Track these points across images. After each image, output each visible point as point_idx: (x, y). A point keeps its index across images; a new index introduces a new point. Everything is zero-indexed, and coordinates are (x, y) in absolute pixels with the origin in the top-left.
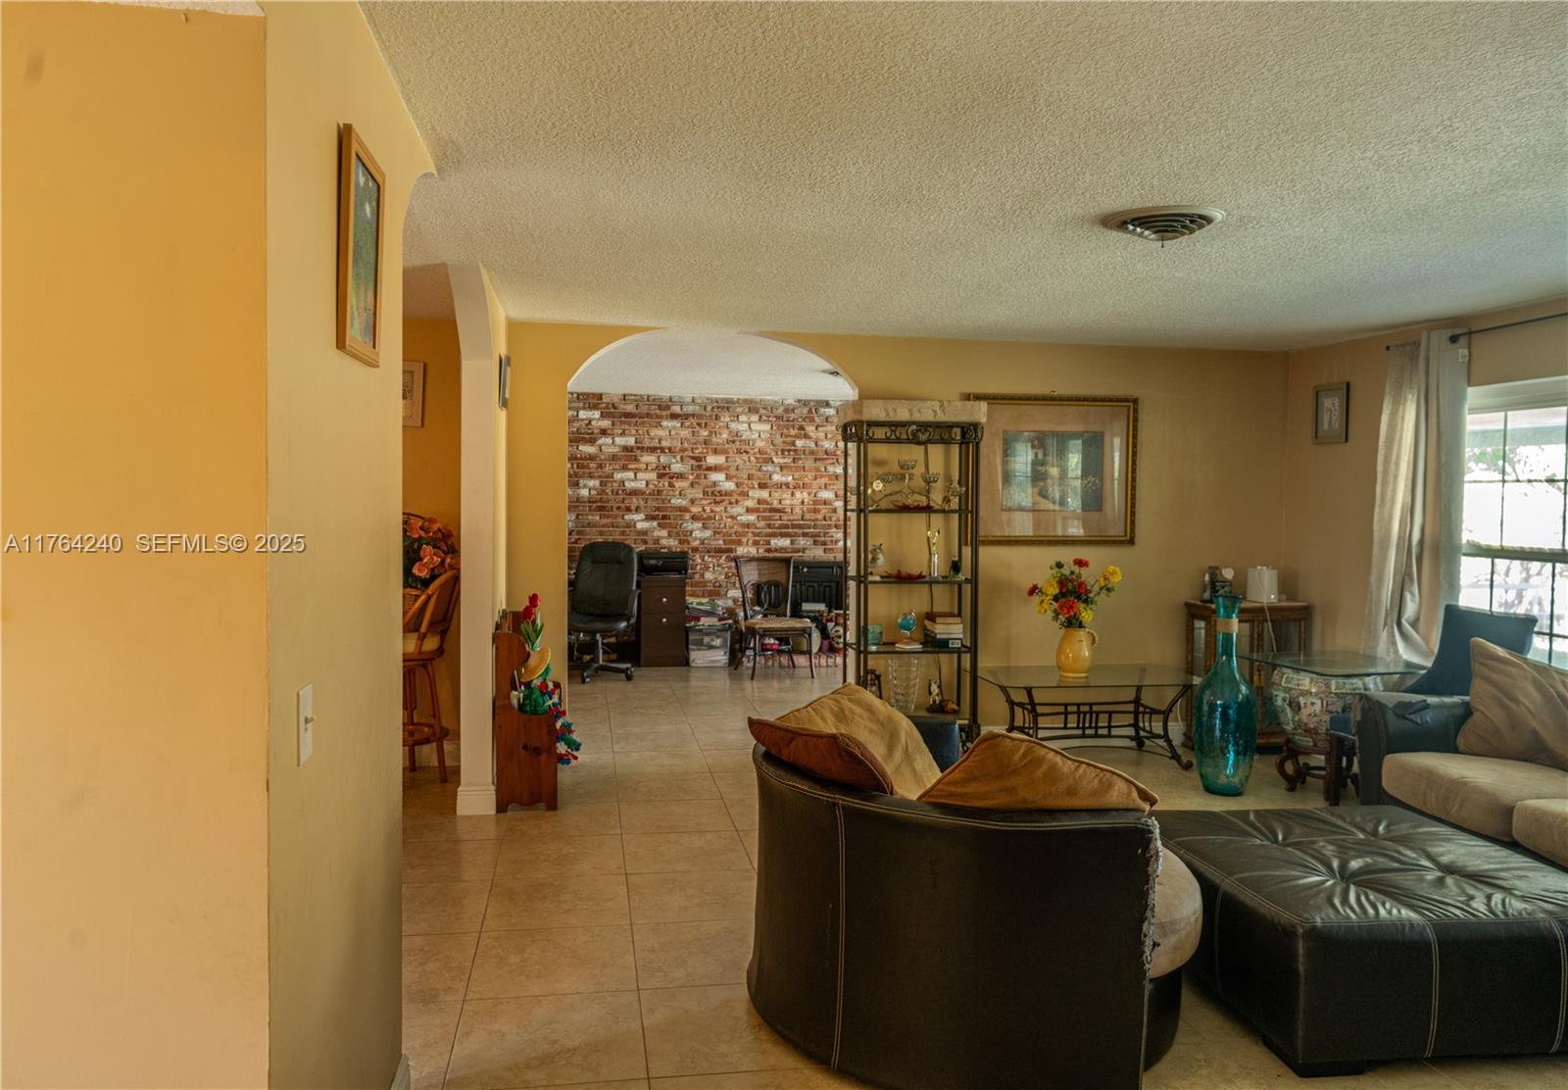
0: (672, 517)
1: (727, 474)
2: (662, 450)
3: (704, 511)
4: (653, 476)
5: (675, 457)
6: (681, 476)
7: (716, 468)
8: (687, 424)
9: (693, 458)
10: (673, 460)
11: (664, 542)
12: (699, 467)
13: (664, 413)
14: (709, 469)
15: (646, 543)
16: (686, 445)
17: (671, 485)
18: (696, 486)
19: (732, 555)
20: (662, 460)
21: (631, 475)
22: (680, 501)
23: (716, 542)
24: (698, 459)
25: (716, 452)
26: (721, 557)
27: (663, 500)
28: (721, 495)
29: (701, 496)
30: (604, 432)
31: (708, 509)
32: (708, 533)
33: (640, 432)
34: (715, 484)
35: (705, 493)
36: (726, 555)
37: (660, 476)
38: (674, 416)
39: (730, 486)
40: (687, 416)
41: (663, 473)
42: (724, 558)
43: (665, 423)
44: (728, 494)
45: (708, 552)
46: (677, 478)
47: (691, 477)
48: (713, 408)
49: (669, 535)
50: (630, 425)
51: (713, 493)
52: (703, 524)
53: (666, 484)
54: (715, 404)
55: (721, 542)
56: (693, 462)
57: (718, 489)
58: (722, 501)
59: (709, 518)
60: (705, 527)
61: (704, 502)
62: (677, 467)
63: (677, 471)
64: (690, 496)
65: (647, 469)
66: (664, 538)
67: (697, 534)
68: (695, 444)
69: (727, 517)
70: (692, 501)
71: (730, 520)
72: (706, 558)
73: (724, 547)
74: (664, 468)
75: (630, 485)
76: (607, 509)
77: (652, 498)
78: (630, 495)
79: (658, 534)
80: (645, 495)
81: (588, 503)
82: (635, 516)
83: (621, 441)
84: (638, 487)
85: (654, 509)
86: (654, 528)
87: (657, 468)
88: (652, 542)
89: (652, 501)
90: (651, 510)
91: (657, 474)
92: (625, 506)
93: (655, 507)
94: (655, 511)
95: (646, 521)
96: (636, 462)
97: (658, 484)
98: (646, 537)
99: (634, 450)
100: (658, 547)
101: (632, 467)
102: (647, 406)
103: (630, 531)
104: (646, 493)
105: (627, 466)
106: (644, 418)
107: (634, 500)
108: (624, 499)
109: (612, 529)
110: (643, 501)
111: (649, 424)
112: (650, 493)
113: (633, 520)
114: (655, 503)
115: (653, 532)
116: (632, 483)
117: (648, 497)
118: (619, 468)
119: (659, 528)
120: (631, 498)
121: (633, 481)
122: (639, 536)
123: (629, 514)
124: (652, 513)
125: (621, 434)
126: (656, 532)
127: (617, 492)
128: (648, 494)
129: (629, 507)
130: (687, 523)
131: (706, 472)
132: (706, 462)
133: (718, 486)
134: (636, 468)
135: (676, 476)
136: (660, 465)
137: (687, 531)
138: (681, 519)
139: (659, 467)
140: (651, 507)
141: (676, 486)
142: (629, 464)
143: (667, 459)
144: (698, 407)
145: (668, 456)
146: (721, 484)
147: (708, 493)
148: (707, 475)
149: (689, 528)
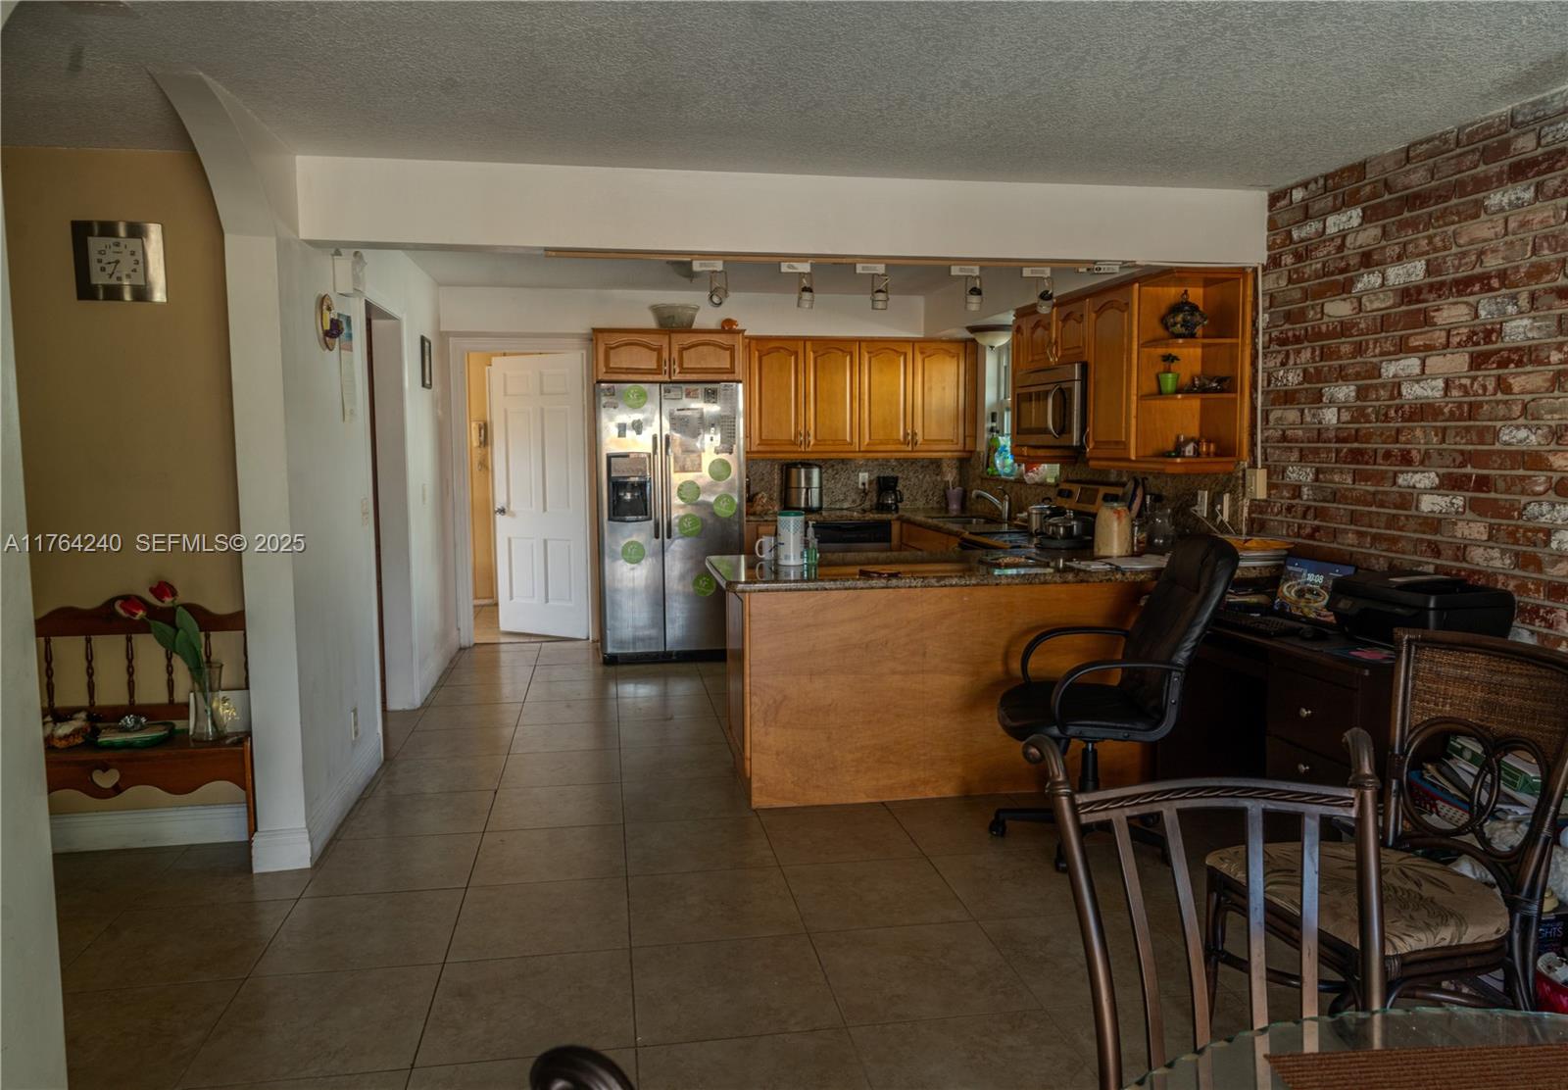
0: (1501, 485)
2: (1483, 281)
5: (1514, 298)
6: (1525, 356)
8: (1553, 181)
10: (1511, 309)
11: (1478, 556)
13: (1493, 169)
15: (1438, 553)
17: (1503, 386)
20: (1482, 313)
21: (1415, 364)
22: (1523, 434)
27: (1482, 432)
30: (1367, 259)
33: (1437, 240)
37: (1478, 362)
38: (1519, 171)
40: (1549, 161)
43: (1496, 199)
46: (1519, 364)
47: (1555, 357)
49: (1491, 537)
50: (1415, 227)
53: (1491, 385)
62: (1520, 330)
63: (1520, 341)
64: (1552, 420)
65: (1447, 345)
66: (1477, 543)
70: (1557, 434)
74: (1488, 334)
75: (1412, 392)
76: (1367, 457)
77: (1456, 427)
78: (1410, 420)
79: (1466, 533)
80: (1441, 418)
81: (1336, 442)
82: (1418, 477)
83: (1398, 275)
84: (1427, 397)
85: (1459, 459)
86: (1457, 512)
87: (1470, 338)
88: (1450, 552)
89: (1457, 435)
90: (1454, 460)
91: (1471, 355)
92: (1400, 450)
93: (1462, 452)
94: (1462, 465)
95: (1442, 491)
96: (1426, 329)
97: (1472, 384)
98: (1438, 538)
99: (1422, 297)
100: (1465, 569)
101: (1417, 343)
102: (1453, 162)
103: (1407, 517)
104: (1443, 414)
105: (1407, 343)
106: (1447, 198)
107: (1418, 433)
108: (1398, 431)
109: (1374, 509)
110: (1436, 435)
111: (1458, 213)
112: (1451, 411)
113: (1414, 487)
114: (1464, 441)
115: (1456, 524)
116: (1416, 386)
117: (1448, 424)
118: (1392, 349)
119: (1469, 515)
120: (1412, 429)
121: (1418, 382)
122: (1424, 533)
123: (1407, 472)
124: (1456, 470)
125: (1399, 258)
126: (1460, 524)
127: (1386, 415)
128: (1447, 415)
129: (1409, 452)
130: (1540, 503)
134: (1425, 345)
135: (1516, 357)
136: (1478, 328)
137: (1535, 531)
138: (1524, 494)
139: (1475, 334)
140: (1454, 454)
141: (1515, 390)
142: (1412, 335)
143: (1494, 307)
145: (1499, 300)
149: (1544, 520)
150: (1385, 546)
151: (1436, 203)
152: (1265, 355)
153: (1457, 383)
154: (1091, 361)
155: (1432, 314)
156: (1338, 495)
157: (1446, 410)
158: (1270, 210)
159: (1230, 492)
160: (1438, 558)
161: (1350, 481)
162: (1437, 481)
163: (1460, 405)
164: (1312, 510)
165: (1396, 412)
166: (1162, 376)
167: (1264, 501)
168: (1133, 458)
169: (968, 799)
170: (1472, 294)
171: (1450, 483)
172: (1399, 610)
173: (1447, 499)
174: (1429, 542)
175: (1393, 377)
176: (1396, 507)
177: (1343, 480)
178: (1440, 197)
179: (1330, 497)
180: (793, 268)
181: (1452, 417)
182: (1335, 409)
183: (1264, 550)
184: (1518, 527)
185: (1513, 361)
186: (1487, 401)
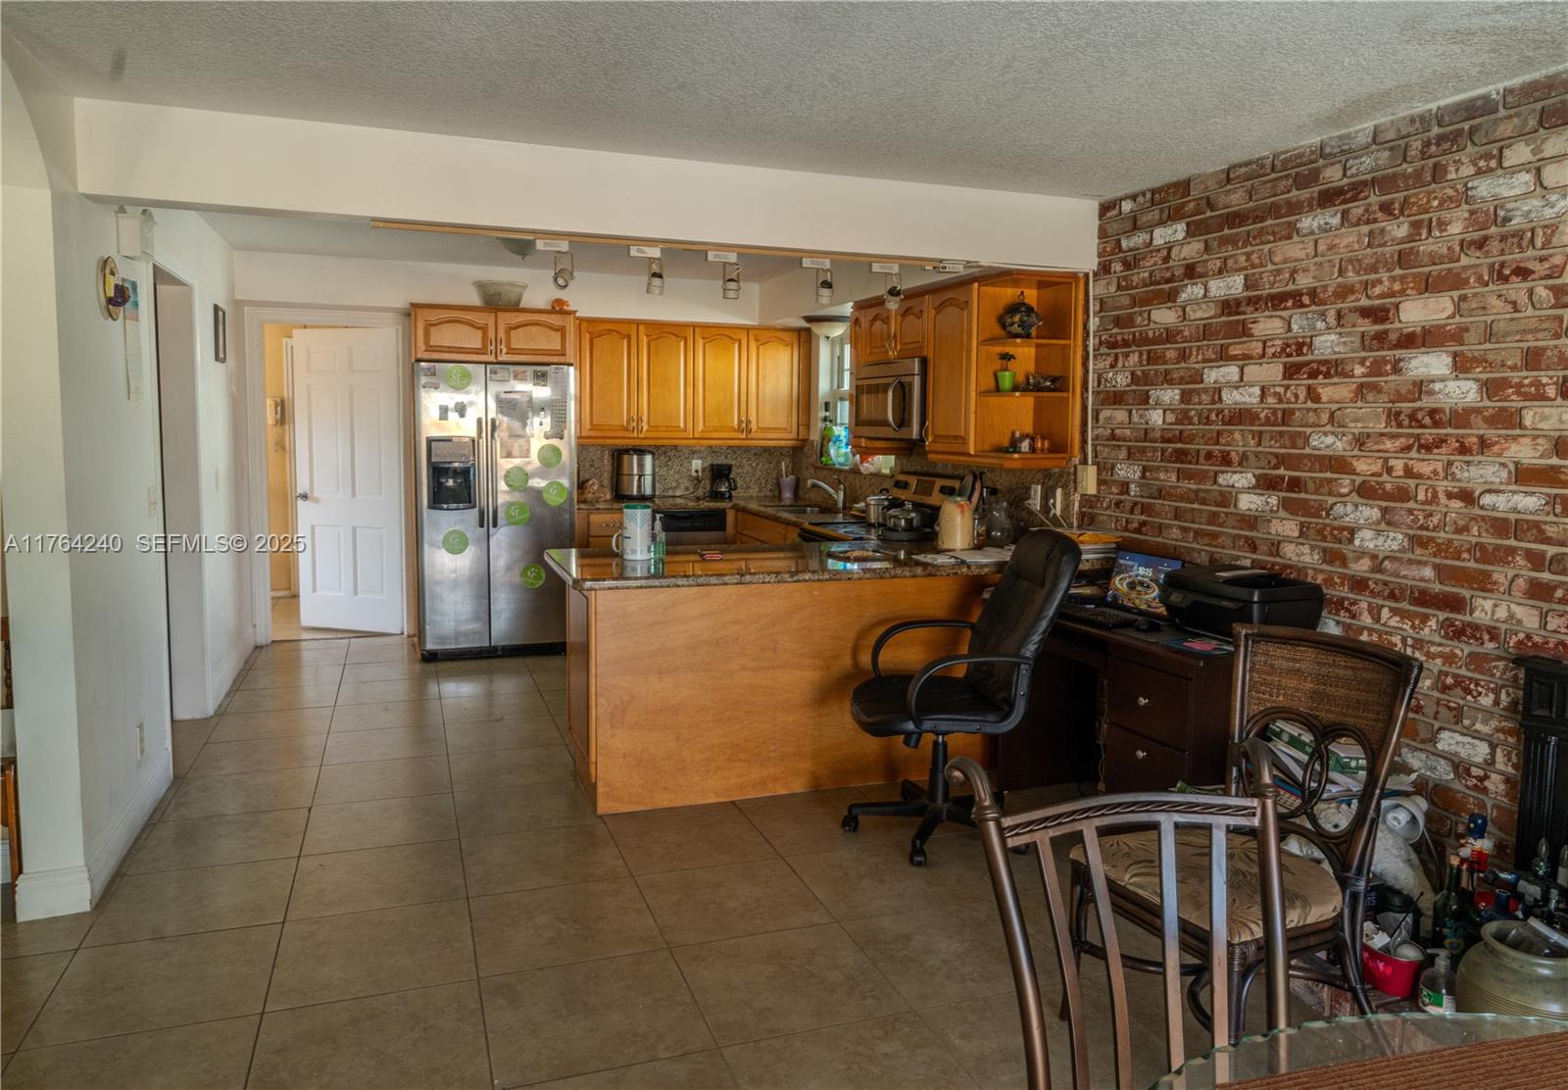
0: (1311, 486)
1: (1455, 355)
2: (1296, 297)
3: (1389, 470)
4: (1272, 372)
5: (1323, 315)
6: (1333, 368)
7: (1426, 338)
8: (1357, 210)
9: (1365, 313)
10: (1320, 325)
11: (1290, 551)
12: (1381, 338)
13: (1305, 194)
14: (1409, 341)
15: (1254, 549)
16: (1352, 277)
17: (1313, 395)
18: (1370, 397)
19: (1460, 618)
20: (1295, 327)
21: (1234, 371)
22: (1330, 440)
23: (1413, 572)
24: (1377, 314)
25: (1428, 286)
26: (1425, 618)
27: (1294, 437)
28: (1436, 424)
29: (1381, 426)
30: (1190, 271)
31: (1398, 465)
32: (1393, 541)
33: (1254, 257)
34: (1420, 387)
35: (1394, 416)
36: (1442, 616)
37: (1291, 372)
38: (1328, 198)
39: (1463, 392)
40: (1353, 192)
41: (1300, 363)
42: (1433, 623)
43: (1307, 222)
44: (1461, 417)
45: (1392, 596)
46: (1327, 375)
47: (1359, 370)
48: (1427, 144)
49: (1301, 535)
50: (1234, 243)
51: (1412, 417)
52: (1385, 511)
53: (1302, 394)
54: (1436, 130)
55: (1428, 572)
56: (1368, 327)
57: (1426, 402)
58: (1440, 442)
59: (1403, 495)
60: (1387, 520)
61: (1389, 444)
62: (1328, 344)
63: (1327, 355)
64: (1356, 428)
65: (1263, 355)
66: (1289, 540)
67: (1366, 539)
68: (1374, 269)
69: (1450, 496)
70: (1360, 441)
71: (1456, 504)
72: (1385, 613)
73: (1437, 587)
74: (1300, 346)
75: (1231, 398)
76: (1189, 457)
77: (1271, 432)
78: (1229, 423)
79: (1280, 530)
80: (1258, 422)
81: (1161, 442)
82: (1236, 477)
83: (1219, 288)
84: (1245, 403)
85: (1274, 461)
86: (1271, 511)
87: (1283, 350)
88: (1265, 548)
89: (1272, 439)
90: (1269, 462)
91: (1285, 364)
92: (1221, 451)
93: (1276, 456)
94: (1276, 467)
95: (1258, 491)
96: (1245, 339)
97: (1286, 392)
98: (1254, 534)
99: (1240, 309)
100: (1278, 564)
101: (1236, 352)
102: (1269, 185)
103: (1226, 514)
104: (1259, 419)
105: (1227, 351)
106: (1263, 219)
107: (1237, 436)
108: (1219, 433)
109: (1196, 506)
110: (1253, 438)
111: (1274, 234)
112: (1267, 417)
113: (1233, 486)
114: (1278, 445)
115: (1269, 521)
116: (1235, 392)
117: (1263, 428)
118: (1213, 356)
119: (1282, 513)
120: (1231, 432)
121: (1237, 388)
122: (1242, 529)
123: (1227, 472)
124: (1270, 472)
125: (1220, 272)
126: (1274, 521)
127: (1208, 418)
128: (1263, 420)
129: (1228, 453)
130: (1345, 504)
131: (1399, 353)
132: (1400, 321)
133: (1431, 393)
134: (1244, 354)
135: (1324, 369)
136: (1290, 342)
137: (1342, 529)
138: (1330, 493)
139: (1288, 346)
140: (1270, 456)
141: (1324, 399)
142: (1231, 344)
143: (1305, 322)
144: (1387, 154)
145: (1310, 316)
146: (1437, 386)
147: (1402, 417)
148: (1400, 360)
149: (1347, 519)
150: (1206, 541)
151: (1254, 223)
152: (1095, 356)
153: (1272, 390)
154: (930, 356)
155: (1250, 326)
156: (1164, 492)
157: (1262, 416)
158: (1100, 219)
159: (1062, 487)
160: (1254, 552)
161: (1174, 479)
162: (1254, 481)
163: (1275, 411)
164: (1139, 506)
165: (1217, 415)
166: (999, 374)
167: (1095, 496)
168: (972, 452)
169: (819, 794)
170: (1285, 308)
171: (1266, 484)
172: (1225, 603)
173: (1263, 498)
174: (1247, 538)
175: (1215, 382)
176: (1217, 505)
177: (1168, 478)
178: (1257, 217)
179: (1156, 494)
180: (643, 252)
181: (1268, 422)
182: (1161, 411)
183: (1095, 543)
184: (1326, 525)
185: (1321, 372)
186: (1299, 409)
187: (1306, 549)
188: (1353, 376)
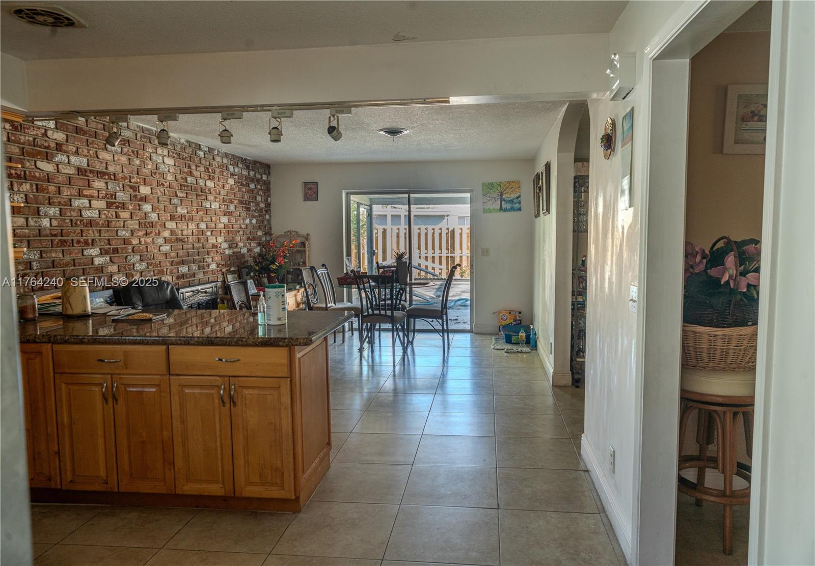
0: (119, 250)
1: (152, 205)
2: (109, 176)
3: (140, 242)
4: (102, 204)
5: (118, 185)
6: (123, 206)
7: (146, 199)
9: (131, 187)
10: (118, 188)
12: (135, 197)
14: (142, 199)
16: (125, 172)
17: (117, 215)
18: (134, 217)
20: (109, 187)
21: (85, 202)
22: (124, 233)
24: (134, 189)
25: (145, 182)
27: (112, 232)
28: (150, 226)
29: (138, 227)
30: (59, 147)
31: (142, 241)
32: (144, 265)
33: (91, 152)
34: (146, 215)
35: (140, 224)
37: (109, 205)
39: (154, 217)
41: (111, 201)
44: (154, 225)
47: (130, 207)
48: (142, 137)
50: (82, 143)
52: (141, 256)
53: (114, 214)
56: (131, 191)
57: (148, 220)
58: (151, 232)
59: (144, 250)
60: (141, 259)
61: (140, 233)
62: (122, 196)
63: (121, 200)
64: (131, 227)
65: (98, 196)
66: (115, 273)
67: (138, 267)
68: (131, 172)
69: (154, 248)
70: (132, 233)
71: (156, 251)
74: (111, 196)
75: (87, 214)
76: (68, 243)
77: (104, 230)
79: (112, 270)
80: (99, 226)
81: (51, 237)
82: (92, 251)
83: (75, 161)
84: (93, 217)
86: (108, 263)
87: (106, 196)
89: (105, 232)
90: (105, 243)
91: (106, 202)
92: (84, 240)
93: (107, 240)
94: (107, 244)
95: (101, 256)
96: (89, 188)
97: (108, 213)
98: (102, 274)
99: (87, 174)
101: (86, 194)
102: (95, 124)
103: (90, 268)
104: (99, 224)
105: (82, 192)
106: (92, 137)
107: (90, 232)
108: (81, 231)
109: (73, 268)
110: (97, 233)
111: (97, 145)
112: (102, 224)
113: (91, 255)
114: (107, 235)
115: (107, 267)
116: (88, 212)
117: (101, 228)
118: (76, 194)
119: (111, 263)
120: (88, 230)
121: (89, 210)
122: (97, 273)
123: (88, 249)
124: (105, 247)
125: (75, 153)
126: (109, 267)
127: (76, 223)
129: (87, 240)
130: (130, 255)
131: (140, 203)
132: (139, 192)
133: (149, 217)
134: (90, 195)
135: (120, 205)
136: (108, 193)
137: (130, 265)
138: (126, 253)
139: (108, 194)
140: (104, 240)
141: (121, 217)
142: (84, 189)
143: (113, 186)
144: (132, 133)
145: (114, 184)
146: (150, 215)
147: (143, 224)
148: (141, 205)
149: (132, 261)
151: (89, 137)
153: (103, 212)
155: (91, 182)
156: (56, 263)
157: (100, 223)
161: (61, 256)
162: (99, 251)
163: (105, 221)
164: (40, 274)
165: (80, 222)
170: (105, 179)
171: (103, 252)
173: (104, 258)
175: (77, 207)
176: (84, 265)
177: (56, 255)
179: (51, 265)
181: (103, 226)
182: (49, 220)
184: (126, 265)
185: (119, 207)
186: (114, 221)
187: (121, 275)
188: (129, 210)
